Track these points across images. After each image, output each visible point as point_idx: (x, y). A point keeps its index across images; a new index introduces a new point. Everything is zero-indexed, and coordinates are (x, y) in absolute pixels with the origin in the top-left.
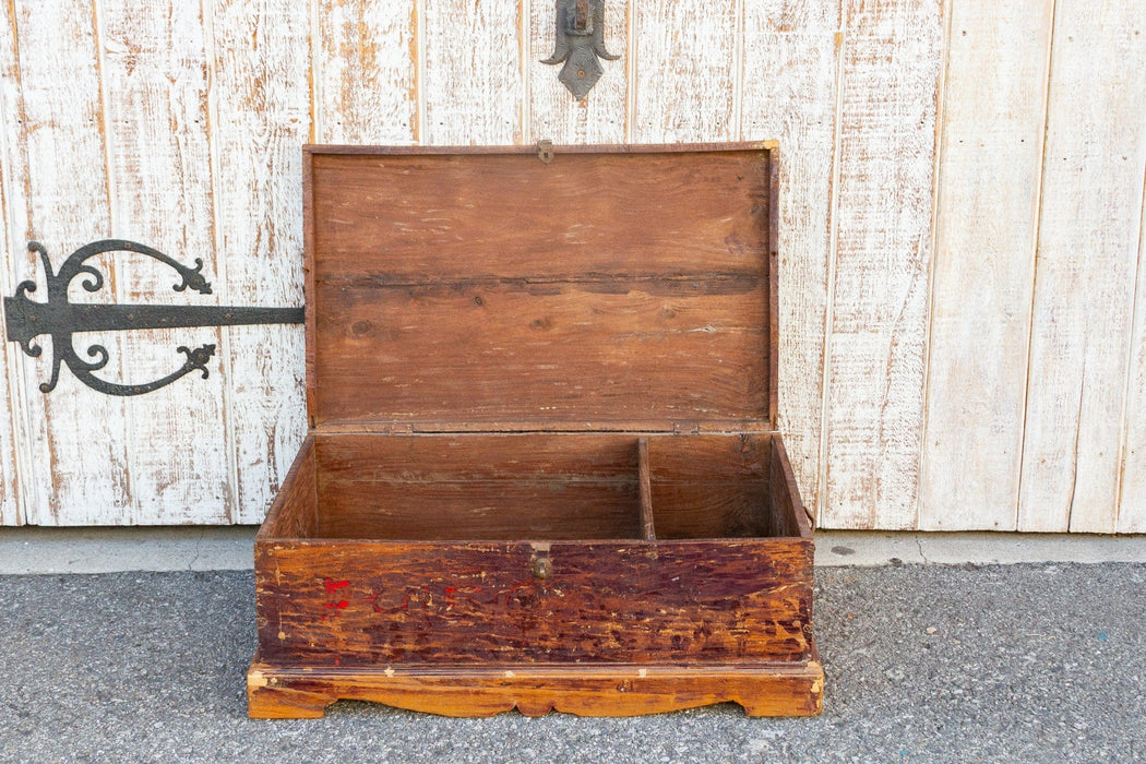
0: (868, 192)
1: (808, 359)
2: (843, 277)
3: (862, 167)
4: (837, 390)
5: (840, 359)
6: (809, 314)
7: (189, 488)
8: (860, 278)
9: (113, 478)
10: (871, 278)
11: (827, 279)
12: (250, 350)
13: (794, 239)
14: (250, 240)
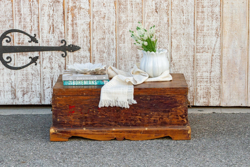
0: (204, 16)
1: (190, 60)
2: (199, 38)
3: (202, 10)
4: (198, 68)
5: (199, 60)
6: (190, 48)
7: (31, 95)
8: (203, 38)
9: (12, 92)
10: (206, 38)
11: (194, 38)
12: (47, 58)
13: (186, 28)
14: (48, 29)
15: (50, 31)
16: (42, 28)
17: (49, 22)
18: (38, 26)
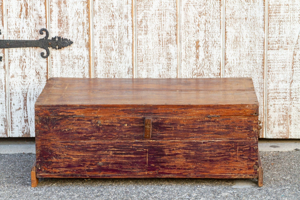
1: (257, 61)
2: (271, 25)
4: (271, 75)
5: (272, 61)
6: (257, 42)
8: (279, 25)
10: (284, 25)
11: (264, 26)
12: (17, 59)
13: (250, 9)
14: (17, 11)
15: (21, 14)
16: (7, 10)
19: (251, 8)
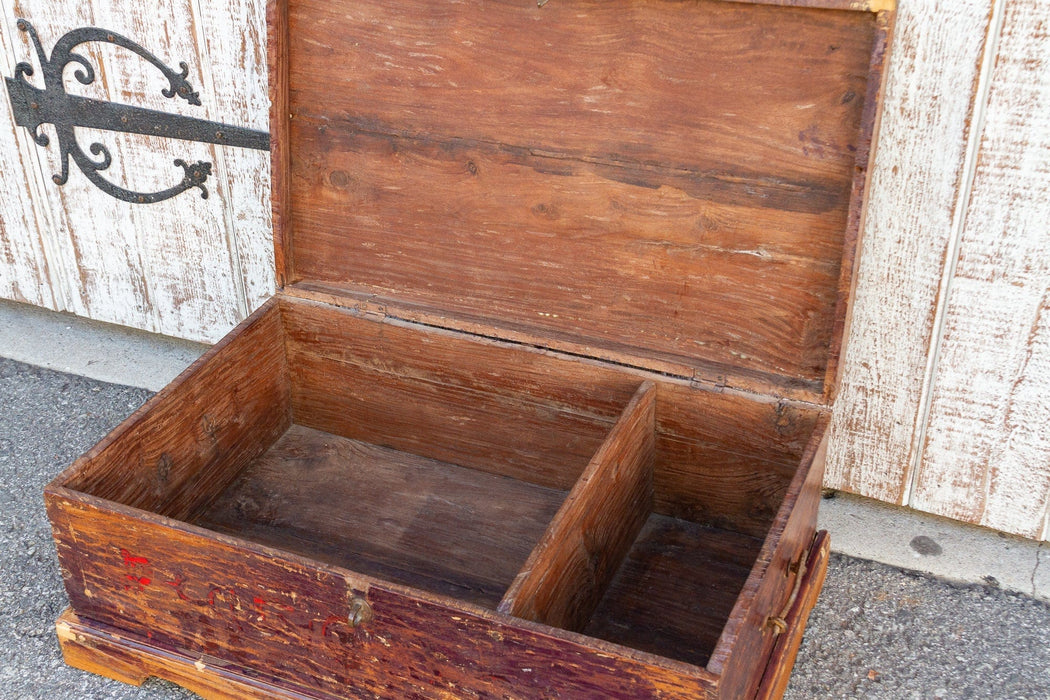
0: (1038, 87)
1: (914, 304)
2: (981, 202)
3: (1034, 48)
4: (952, 350)
5: (962, 311)
6: (922, 246)
7: (204, 308)
8: (1007, 208)
9: (133, 284)
10: (1025, 211)
11: (954, 204)
12: (247, 175)
13: (912, 140)
14: (234, 48)
15: (243, 58)
16: (208, 41)
17: (236, 16)
18: (192, 28)
19: (918, 141)
